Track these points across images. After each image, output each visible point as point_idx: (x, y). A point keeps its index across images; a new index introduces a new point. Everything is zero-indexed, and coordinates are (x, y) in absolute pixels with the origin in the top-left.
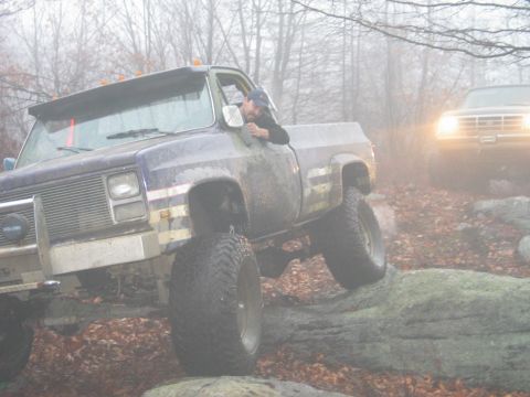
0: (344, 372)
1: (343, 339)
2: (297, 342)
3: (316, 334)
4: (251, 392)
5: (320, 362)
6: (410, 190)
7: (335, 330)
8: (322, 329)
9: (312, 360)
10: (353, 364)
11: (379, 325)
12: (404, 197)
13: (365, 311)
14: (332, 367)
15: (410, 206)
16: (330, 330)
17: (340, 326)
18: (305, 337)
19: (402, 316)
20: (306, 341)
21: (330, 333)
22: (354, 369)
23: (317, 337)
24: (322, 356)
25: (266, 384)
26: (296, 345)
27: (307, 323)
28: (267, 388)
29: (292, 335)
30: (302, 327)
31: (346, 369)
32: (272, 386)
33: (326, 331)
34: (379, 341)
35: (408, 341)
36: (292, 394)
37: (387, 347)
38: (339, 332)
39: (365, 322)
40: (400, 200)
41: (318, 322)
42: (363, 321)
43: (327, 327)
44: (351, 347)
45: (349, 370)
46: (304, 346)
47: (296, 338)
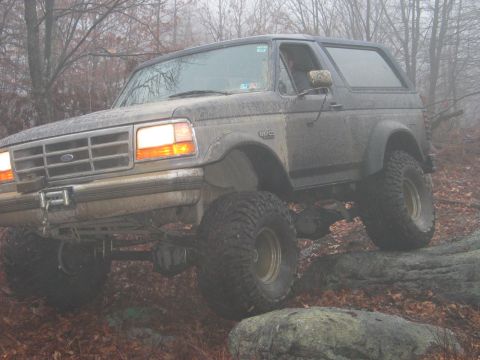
0: (451, 308)
1: (451, 278)
2: (408, 280)
3: (427, 273)
4: (331, 319)
5: (430, 299)
7: (444, 270)
8: (432, 268)
9: (422, 298)
10: (460, 301)
13: (474, 252)
16: (439, 269)
17: (449, 266)
18: (415, 277)
20: (416, 280)
21: (438, 273)
22: (461, 306)
23: (426, 276)
24: (431, 294)
25: (348, 313)
26: (407, 284)
27: (418, 263)
28: (349, 317)
29: (404, 274)
30: (413, 267)
31: (454, 306)
32: (354, 315)
33: (434, 271)
36: (374, 322)
38: (448, 272)
39: (474, 262)
41: (428, 263)
42: (471, 261)
43: (436, 267)
44: (460, 286)
45: (458, 307)
46: (414, 285)
47: (407, 277)
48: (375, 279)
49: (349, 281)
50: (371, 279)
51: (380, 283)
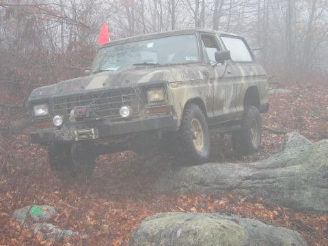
0: (278, 211)
1: (276, 187)
2: (243, 188)
3: (258, 183)
4: (223, 226)
5: (259, 202)
6: (308, 87)
7: (271, 180)
8: (262, 179)
9: (254, 201)
10: (284, 205)
11: (303, 177)
12: (305, 92)
13: (291, 167)
14: (268, 207)
15: (309, 98)
16: (267, 180)
17: (275, 178)
18: (250, 185)
19: (320, 171)
20: (250, 188)
21: (267, 183)
22: (285, 209)
23: (258, 185)
24: (261, 199)
25: (232, 220)
26: (243, 190)
27: (250, 175)
28: (233, 223)
29: (241, 183)
30: (247, 178)
31: (279, 209)
32: (237, 222)
33: (264, 181)
34: (304, 189)
35: (324, 189)
36: (252, 228)
37: (309, 194)
38: (274, 182)
39: (293, 175)
40: (302, 94)
41: (259, 175)
43: (265, 178)
44: (283, 193)
45: (282, 209)
46: (248, 191)
47: (242, 185)
48: (219, 186)
49: (197, 187)
50: (215, 186)
51: (221, 189)
